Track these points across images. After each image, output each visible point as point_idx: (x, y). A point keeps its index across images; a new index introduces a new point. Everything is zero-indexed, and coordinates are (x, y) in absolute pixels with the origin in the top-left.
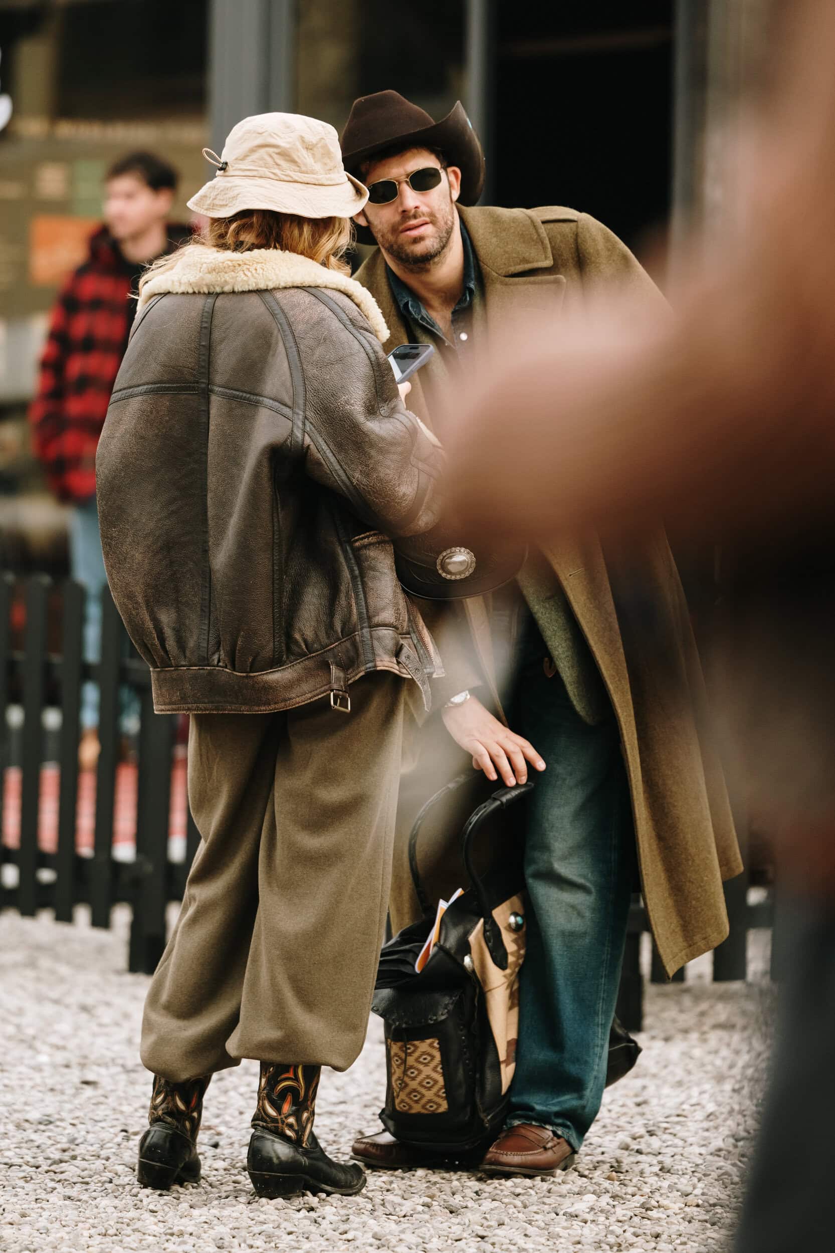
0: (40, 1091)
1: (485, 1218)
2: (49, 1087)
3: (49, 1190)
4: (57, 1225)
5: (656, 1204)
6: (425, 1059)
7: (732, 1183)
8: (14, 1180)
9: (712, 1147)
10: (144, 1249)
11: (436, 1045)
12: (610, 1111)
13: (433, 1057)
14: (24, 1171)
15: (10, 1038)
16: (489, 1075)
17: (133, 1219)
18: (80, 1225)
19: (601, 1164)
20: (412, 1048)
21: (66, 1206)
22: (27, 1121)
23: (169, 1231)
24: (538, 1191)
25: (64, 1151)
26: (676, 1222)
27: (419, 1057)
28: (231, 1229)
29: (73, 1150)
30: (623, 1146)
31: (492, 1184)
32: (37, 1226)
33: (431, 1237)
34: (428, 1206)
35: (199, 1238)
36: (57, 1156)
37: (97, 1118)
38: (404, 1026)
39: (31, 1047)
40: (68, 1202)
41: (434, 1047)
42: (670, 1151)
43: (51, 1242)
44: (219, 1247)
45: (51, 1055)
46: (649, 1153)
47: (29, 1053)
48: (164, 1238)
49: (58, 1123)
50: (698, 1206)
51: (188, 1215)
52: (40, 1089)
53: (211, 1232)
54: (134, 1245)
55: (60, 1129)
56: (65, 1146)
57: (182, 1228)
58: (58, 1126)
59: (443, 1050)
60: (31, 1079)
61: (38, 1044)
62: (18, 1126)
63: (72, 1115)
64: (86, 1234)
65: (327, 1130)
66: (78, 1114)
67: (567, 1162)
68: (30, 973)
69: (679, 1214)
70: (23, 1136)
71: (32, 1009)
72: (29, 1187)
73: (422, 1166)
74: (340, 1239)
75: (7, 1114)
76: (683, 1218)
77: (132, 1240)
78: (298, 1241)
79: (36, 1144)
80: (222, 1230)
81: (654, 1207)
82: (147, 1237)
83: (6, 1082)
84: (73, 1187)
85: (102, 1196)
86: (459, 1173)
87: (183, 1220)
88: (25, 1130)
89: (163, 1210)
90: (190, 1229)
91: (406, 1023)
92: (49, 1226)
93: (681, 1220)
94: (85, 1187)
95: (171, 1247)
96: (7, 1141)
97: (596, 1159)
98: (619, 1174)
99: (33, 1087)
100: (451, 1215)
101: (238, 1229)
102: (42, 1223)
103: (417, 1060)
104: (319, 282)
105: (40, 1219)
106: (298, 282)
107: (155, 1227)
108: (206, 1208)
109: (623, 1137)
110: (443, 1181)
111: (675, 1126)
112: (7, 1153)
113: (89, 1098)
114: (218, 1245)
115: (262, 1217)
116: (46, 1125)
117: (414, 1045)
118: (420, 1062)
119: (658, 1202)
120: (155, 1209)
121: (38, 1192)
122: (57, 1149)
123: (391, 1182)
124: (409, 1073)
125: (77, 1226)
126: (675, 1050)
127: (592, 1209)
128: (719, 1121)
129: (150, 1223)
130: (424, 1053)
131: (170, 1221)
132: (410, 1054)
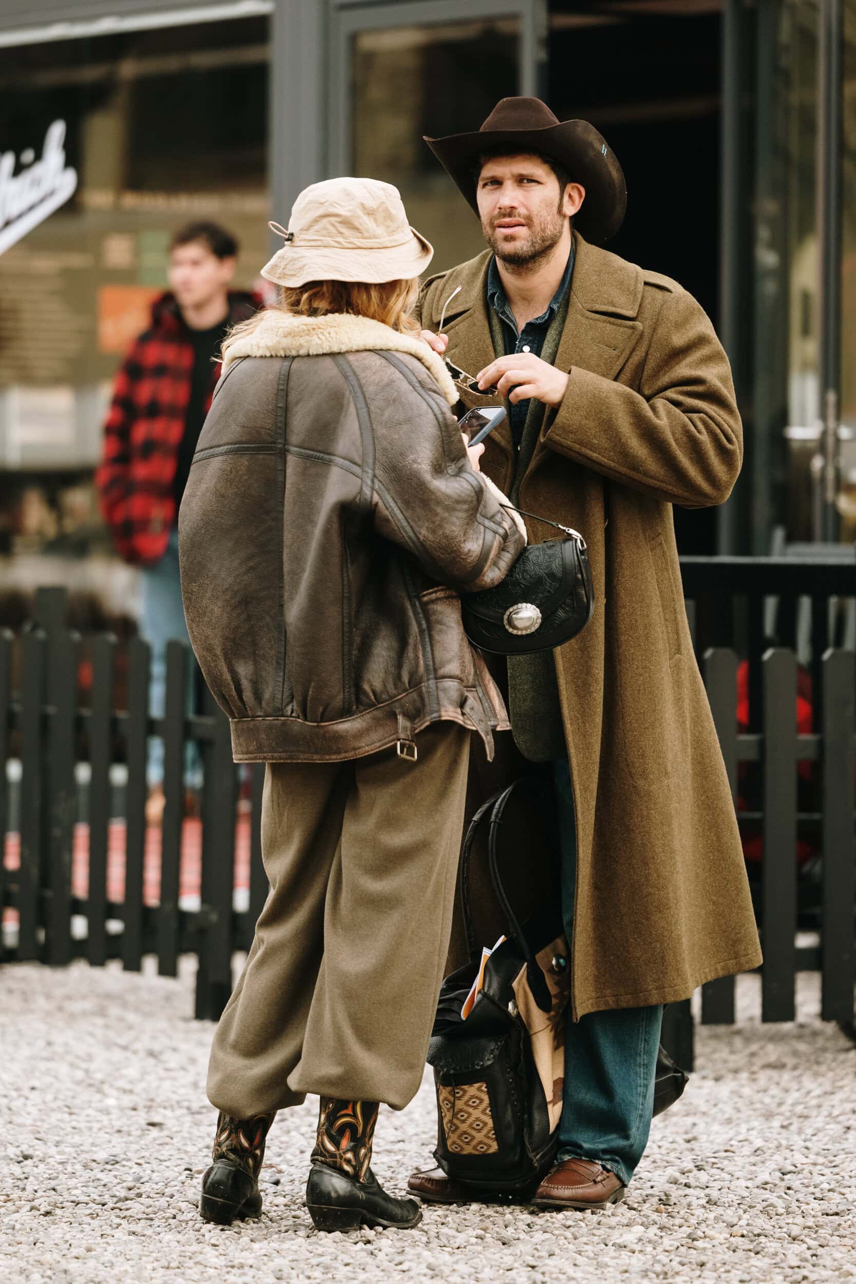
0: (106, 1133)
1: (536, 1249)
2: (117, 1128)
3: (114, 1226)
4: (121, 1259)
5: (702, 1235)
6: (474, 1102)
7: (777, 1214)
8: (81, 1217)
9: (758, 1181)
10: (206, 1281)
11: (484, 1088)
12: (660, 1147)
13: (481, 1101)
14: (90, 1208)
15: (78, 1083)
16: (537, 1116)
17: (196, 1252)
18: (144, 1258)
19: (650, 1197)
20: (461, 1093)
21: (130, 1241)
22: (94, 1161)
23: (230, 1264)
24: (588, 1223)
25: (130, 1189)
26: (721, 1251)
27: (468, 1101)
28: (290, 1261)
29: (138, 1189)
30: (672, 1180)
31: (544, 1216)
32: (103, 1259)
33: (484, 1267)
34: (481, 1238)
35: (258, 1269)
36: (123, 1193)
37: (162, 1158)
38: (452, 1072)
39: (99, 1091)
40: (132, 1237)
41: (482, 1091)
42: (717, 1185)
43: (116, 1275)
44: (278, 1279)
45: (117, 1099)
46: (697, 1187)
47: (98, 1096)
48: (226, 1270)
49: (124, 1163)
50: (743, 1236)
51: (249, 1248)
52: (107, 1130)
53: (270, 1264)
54: (196, 1277)
55: (126, 1168)
56: (131, 1184)
57: (242, 1261)
58: (124, 1166)
59: (491, 1093)
60: (98, 1121)
61: (106, 1088)
62: (85, 1166)
63: (138, 1155)
64: (150, 1267)
65: (385, 1167)
66: (144, 1153)
67: (616, 1196)
68: (100, 1021)
69: (725, 1243)
70: (90, 1175)
71: (101, 1055)
72: (95, 1223)
73: (476, 1201)
74: (395, 1270)
75: (75, 1155)
76: (728, 1248)
77: (194, 1272)
78: (355, 1272)
79: (103, 1183)
80: (279, 1262)
81: (701, 1238)
82: (208, 1269)
83: (74, 1124)
84: (137, 1224)
85: (166, 1231)
86: (513, 1207)
87: (244, 1253)
88: (92, 1170)
89: (225, 1244)
90: (250, 1262)
91: (453, 1069)
92: (114, 1260)
93: (726, 1250)
94: (149, 1222)
95: (231, 1278)
96: (74, 1179)
97: (644, 1193)
98: (667, 1207)
99: (100, 1129)
100: (503, 1247)
101: (297, 1261)
102: (108, 1256)
103: (467, 1104)
104: (390, 345)
105: (105, 1253)
106: (369, 346)
107: (216, 1260)
108: (266, 1242)
109: (672, 1172)
110: (496, 1215)
111: (722, 1161)
112: (74, 1192)
113: (155, 1139)
114: (277, 1276)
115: (320, 1250)
116: (113, 1165)
117: (462, 1089)
118: (469, 1106)
119: (704, 1233)
120: (216, 1243)
121: (104, 1228)
122: (122, 1188)
123: (446, 1216)
124: (459, 1116)
125: (140, 1259)
126: (724, 1089)
127: (640, 1240)
128: (766, 1156)
129: (211, 1256)
130: (472, 1097)
131: (231, 1254)
132: (459, 1098)
